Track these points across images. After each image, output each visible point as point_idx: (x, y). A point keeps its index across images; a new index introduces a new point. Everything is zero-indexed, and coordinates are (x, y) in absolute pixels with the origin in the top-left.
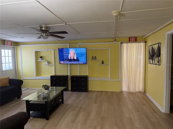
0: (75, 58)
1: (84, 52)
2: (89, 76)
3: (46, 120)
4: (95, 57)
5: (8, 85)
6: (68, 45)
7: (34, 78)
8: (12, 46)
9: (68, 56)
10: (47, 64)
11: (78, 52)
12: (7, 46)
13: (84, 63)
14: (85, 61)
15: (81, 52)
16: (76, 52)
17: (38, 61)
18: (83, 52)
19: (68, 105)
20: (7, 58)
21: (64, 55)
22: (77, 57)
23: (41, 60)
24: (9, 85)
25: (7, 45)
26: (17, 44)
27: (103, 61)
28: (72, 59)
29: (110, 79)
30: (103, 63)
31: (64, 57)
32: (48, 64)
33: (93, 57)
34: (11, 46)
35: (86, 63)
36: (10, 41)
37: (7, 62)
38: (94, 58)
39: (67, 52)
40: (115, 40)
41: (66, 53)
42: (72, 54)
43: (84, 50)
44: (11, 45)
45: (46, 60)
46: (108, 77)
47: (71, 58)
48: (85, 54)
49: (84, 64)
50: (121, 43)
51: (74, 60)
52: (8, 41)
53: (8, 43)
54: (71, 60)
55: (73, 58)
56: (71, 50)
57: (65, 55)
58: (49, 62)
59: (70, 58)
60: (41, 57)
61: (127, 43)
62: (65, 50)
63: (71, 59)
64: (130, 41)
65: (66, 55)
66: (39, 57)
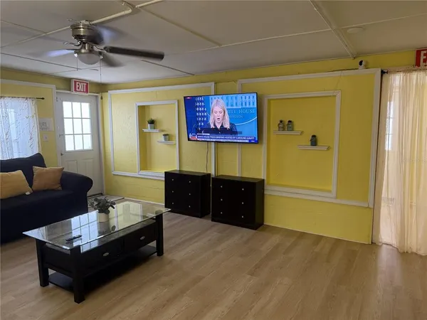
0: (227, 126)
1: (251, 106)
2: (266, 182)
3: (75, 301)
4: (290, 121)
5: (58, 187)
6: (212, 85)
7: (136, 175)
8: (89, 94)
9: (208, 118)
10: (163, 140)
11: (235, 107)
12: (74, 93)
13: (250, 140)
14: (254, 133)
15: (244, 106)
16: (230, 107)
17: (145, 130)
18: (248, 106)
19: (171, 262)
20: (77, 122)
21: (199, 116)
22: (230, 124)
23: (151, 128)
24: (60, 188)
25: (75, 90)
26: (102, 88)
27: (314, 136)
28: (219, 127)
29: (336, 198)
30: (314, 141)
31: (198, 122)
32: (165, 139)
33: (281, 121)
34: (85, 94)
35: (257, 142)
36: (81, 81)
37: (78, 130)
38: (287, 126)
39: (204, 107)
40: (361, 63)
41: (204, 111)
42: (218, 113)
43: (250, 101)
44: (87, 92)
45: (163, 131)
46: (330, 191)
47: (215, 125)
48: (255, 111)
49: (250, 142)
50: (383, 73)
51: (223, 131)
52: (77, 81)
53: (77, 86)
54: (215, 131)
55: (222, 126)
56: (215, 101)
57: (202, 117)
58: (167, 135)
59: (212, 126)
60: (152, 122)
61: (404, 71)
62: (201, 101)
63: (216, 128)
64: (418, 64)
65: (204, 117)
66: (146, 120)
